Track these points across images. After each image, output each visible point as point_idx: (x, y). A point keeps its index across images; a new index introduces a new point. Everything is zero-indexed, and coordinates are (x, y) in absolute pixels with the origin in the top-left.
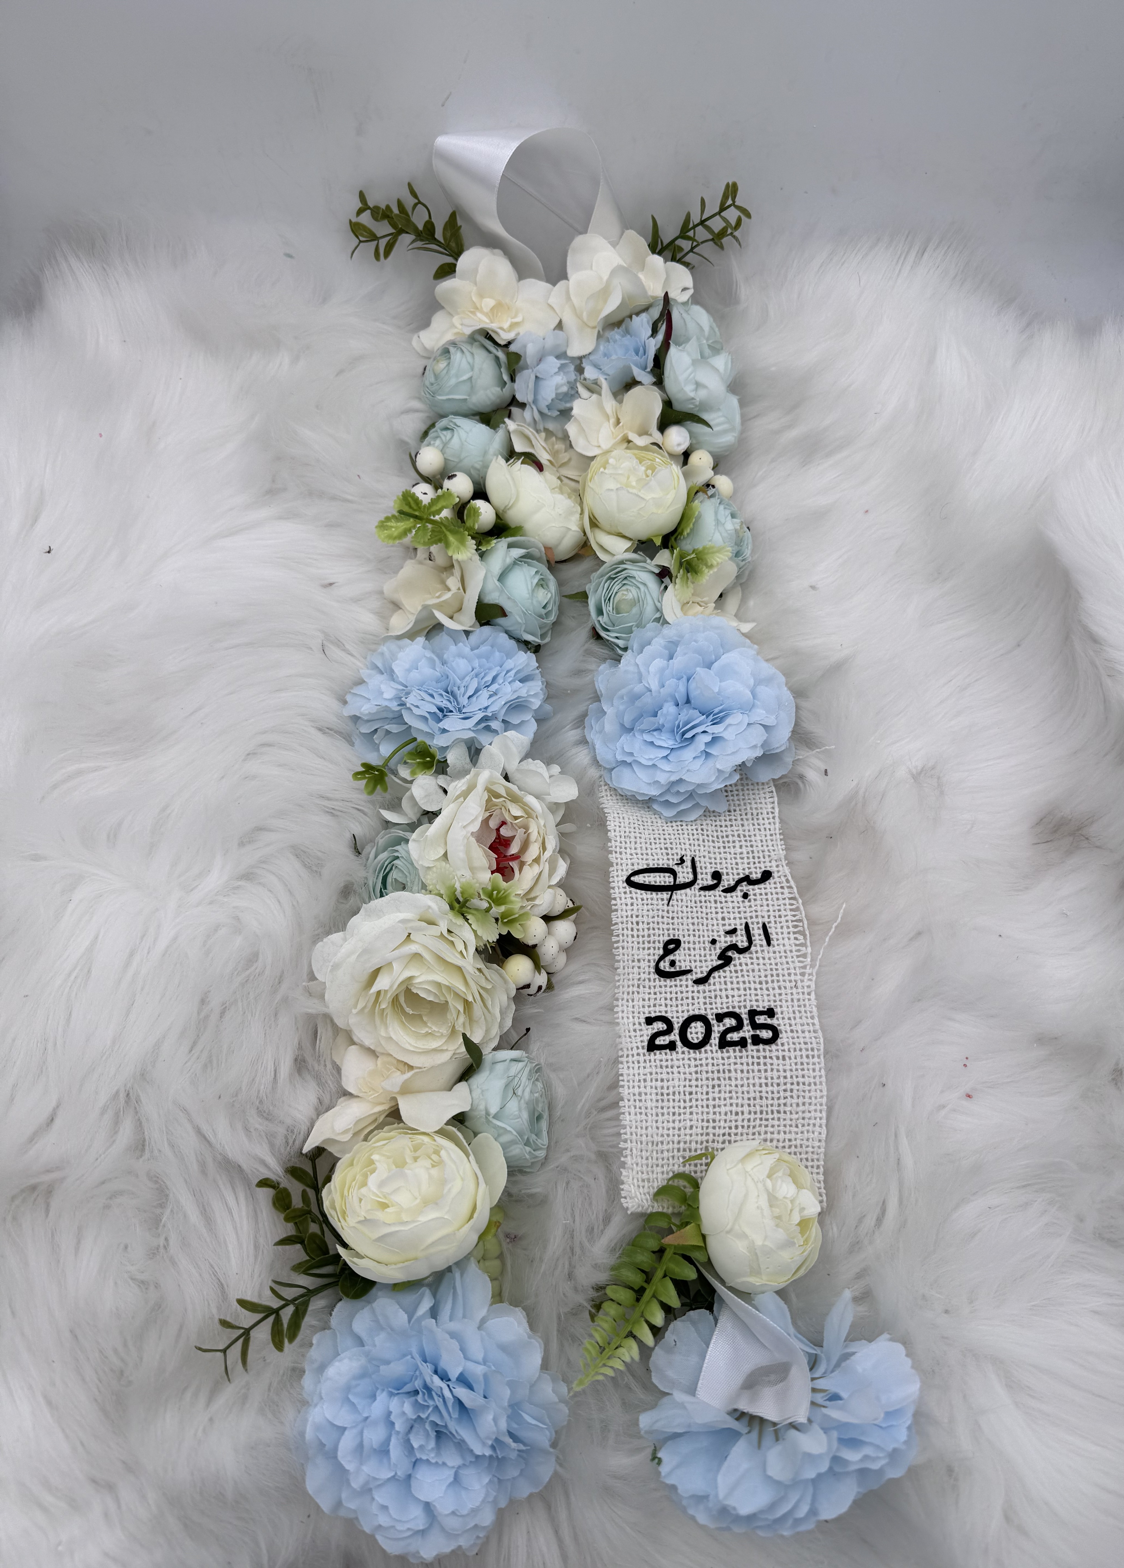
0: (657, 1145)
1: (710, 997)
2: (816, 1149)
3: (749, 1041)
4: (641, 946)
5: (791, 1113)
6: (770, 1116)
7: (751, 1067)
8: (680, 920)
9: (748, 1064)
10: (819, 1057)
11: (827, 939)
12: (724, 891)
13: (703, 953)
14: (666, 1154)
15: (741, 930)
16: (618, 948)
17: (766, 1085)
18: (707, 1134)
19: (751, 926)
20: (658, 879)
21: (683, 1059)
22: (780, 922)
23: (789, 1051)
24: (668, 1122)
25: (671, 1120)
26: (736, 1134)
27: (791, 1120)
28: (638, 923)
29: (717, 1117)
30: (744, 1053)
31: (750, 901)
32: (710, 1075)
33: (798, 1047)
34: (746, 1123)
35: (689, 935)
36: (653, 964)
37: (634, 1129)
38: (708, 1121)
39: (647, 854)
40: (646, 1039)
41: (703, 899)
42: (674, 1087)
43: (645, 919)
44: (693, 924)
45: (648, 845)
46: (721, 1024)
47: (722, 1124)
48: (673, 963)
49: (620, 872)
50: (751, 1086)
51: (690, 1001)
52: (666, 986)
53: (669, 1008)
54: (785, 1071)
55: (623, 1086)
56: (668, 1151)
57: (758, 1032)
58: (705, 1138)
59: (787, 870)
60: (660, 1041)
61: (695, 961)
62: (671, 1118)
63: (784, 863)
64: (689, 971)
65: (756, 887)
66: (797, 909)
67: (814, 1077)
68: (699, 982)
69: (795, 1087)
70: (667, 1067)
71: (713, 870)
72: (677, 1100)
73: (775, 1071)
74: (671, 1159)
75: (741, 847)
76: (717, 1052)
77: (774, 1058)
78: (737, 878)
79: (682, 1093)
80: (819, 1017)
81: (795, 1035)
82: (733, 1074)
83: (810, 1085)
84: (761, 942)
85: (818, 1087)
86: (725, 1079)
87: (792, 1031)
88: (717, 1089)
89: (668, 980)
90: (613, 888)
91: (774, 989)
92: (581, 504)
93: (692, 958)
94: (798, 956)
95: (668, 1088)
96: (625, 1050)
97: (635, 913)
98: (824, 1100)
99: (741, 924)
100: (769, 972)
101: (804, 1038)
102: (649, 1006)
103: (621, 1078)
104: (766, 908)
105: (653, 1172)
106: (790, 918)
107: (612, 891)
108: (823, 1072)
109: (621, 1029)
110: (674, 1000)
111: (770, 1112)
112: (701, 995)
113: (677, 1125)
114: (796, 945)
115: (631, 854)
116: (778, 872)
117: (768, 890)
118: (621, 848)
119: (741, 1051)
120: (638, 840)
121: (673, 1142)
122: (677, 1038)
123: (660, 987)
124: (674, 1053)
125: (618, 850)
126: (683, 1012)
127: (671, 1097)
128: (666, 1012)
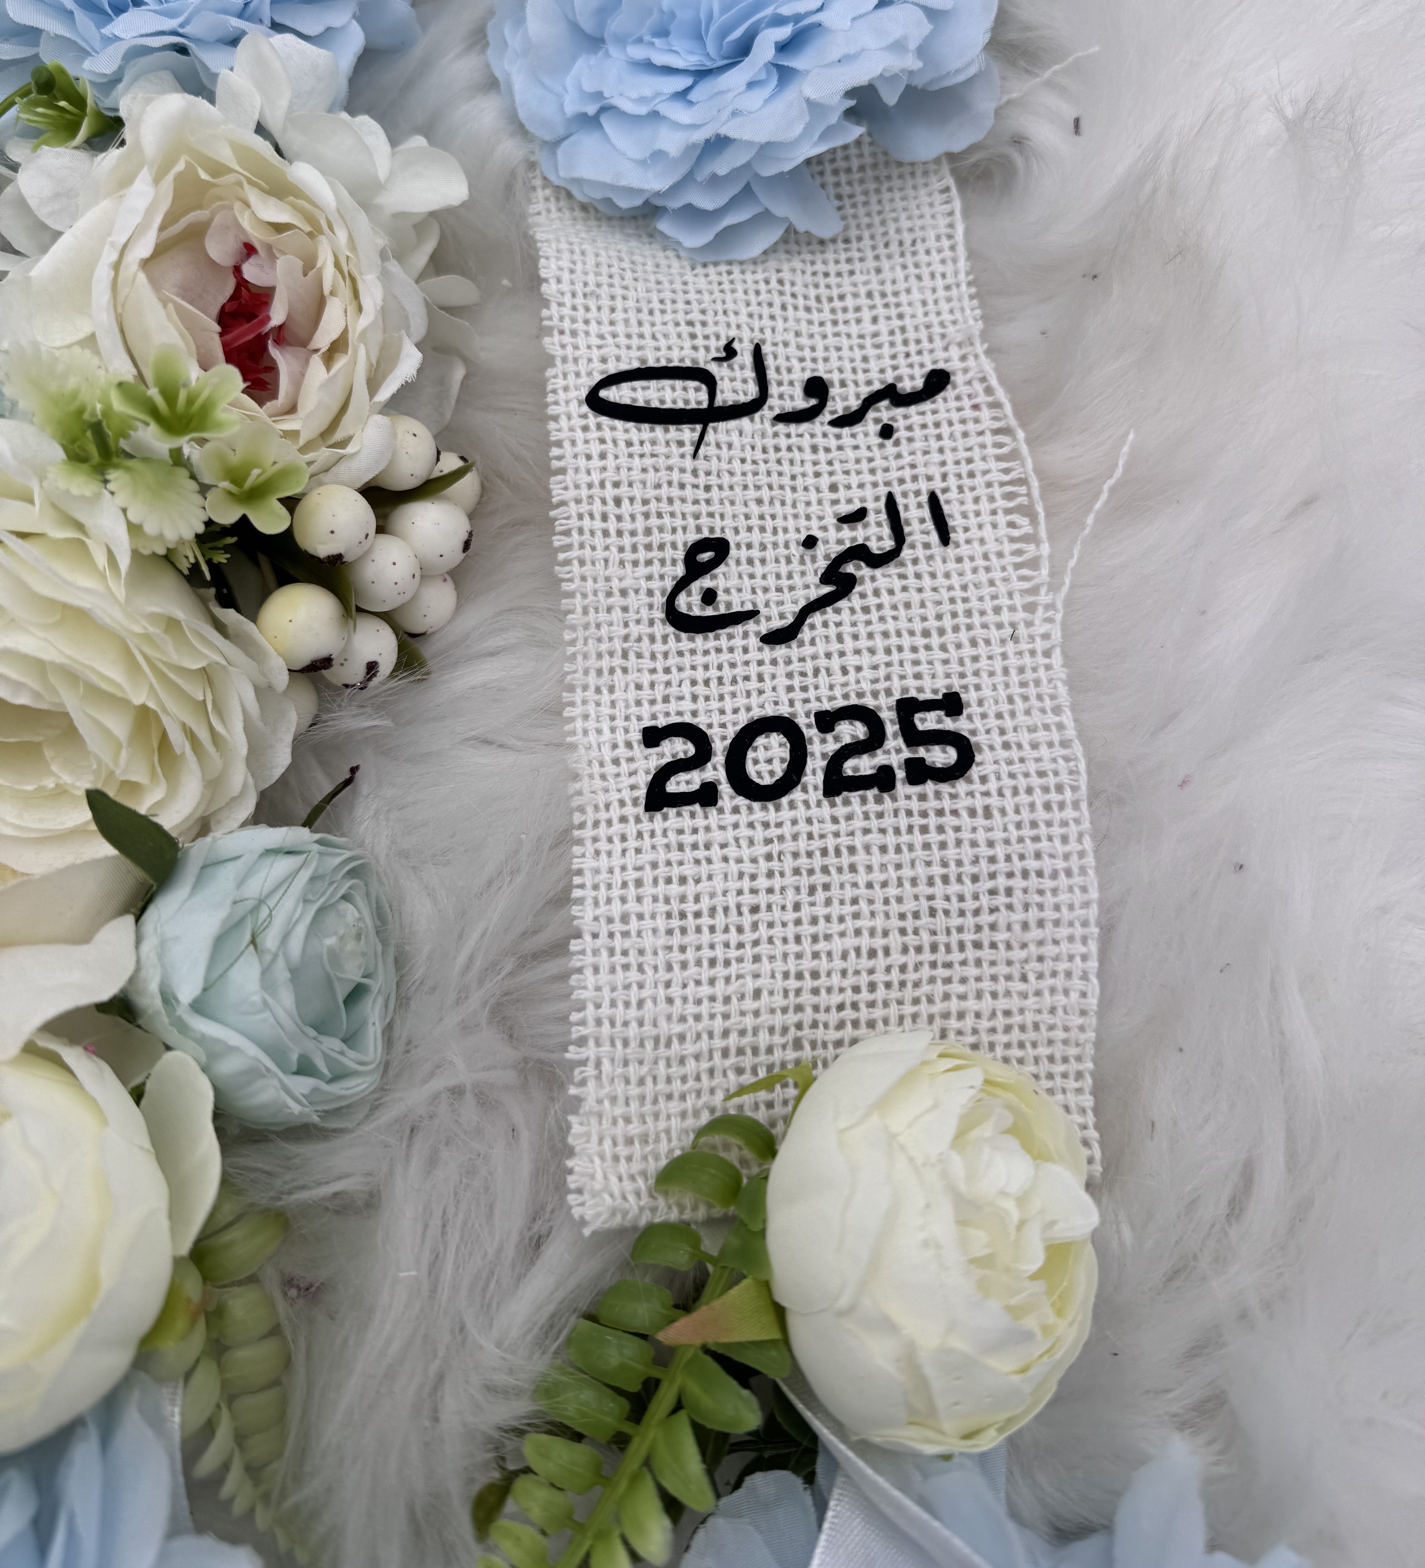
0: (668, 1044)
1: (803, 674)
2: (1074, 1034)
3: (900, 774)
4: (628, 556)
5: (1009, 947)
6: (956, 956)
7: (905, 838)
8: (726, 493)
9: (897, 831)
10: (1076, 805)
11: (1090, 520)
12: (834, 423)
13: (784, 569)
14: (691, 1066)
15: (878, 512)
16: (567, 562)
17: (945, 879)
18: (799, 1008)
19: (900, 501)
20: (668, 395)
21: (736, 826)
22: (973, 489)
23: (1001, 794)
24: (698, 983)
25: (704, 978)
26: (871, 1004)
27: (1009, 963)
28: (618, 502)
29: (823, 965)
30: (888, 803)
31: (897, 443)
32: (803, 861)
33: (1022, 783)
34: (895, 976)
35: (750, 529)
36: (660, 600)
37: (605, 1011)
38: (799, 976)
39: (641, 336)
40: (643, 780)
41: (783, 442)
42: (712, 895)
43: (637, 491)
44: (759, 502)
45: (645, 316)
46: (829, 737)
47: (836, 980)
48: (709, 597)
49: (572, 380)
50: (907, 885)
51: (754, 684)
52: (693, 652)
53: (701, 705)
54: (991, 844)
55: (580, 901)
56: (697, 1057)
57: (921, 752)
58: (792, 1018)
59: (988, 366)
60: (677, 784)
61: (766, 590)
62: (706, 973)
63: (980, 348)
64: (752, 614)
65: (913, 409)
66: (1014, 455)
67: (1066, 857)
68: (774, 638)
69: (1018, 883)
70: (695, 846)
71: (808, 375)
72: (720, 927)
73: (966, 843)
74: (705, 1077)
75: (875, 320)
76: (819, 804)
77: (964, 814)
78: (865, 391)
79: (733, 910)
80: (1073, 709)
81: (1014, 754)
82: (860, 858)
83: (1054, 875)
84: (925, 538)
85: (1077, 880)
86: (840, 870)
87: (1006, 746)
88: (820, 895)
89: (699, 638)
90: (555, 418)
91: (959, 646)
93: (759, 582)
94: (1017, 566)
95: (697, 899)
96: (590, 810)
97: (610, 476)
98: (1093, 912)
99: (877, 499)
100: (946, 607)
101: (1038, 760)
102: (653, 702)
103: (577, 880)
104: (936, 457)
105: (656, 1116)
106: (996, 476)
107: (552, 425)
108: (1088, 843)
109: (579, 761)
110: (714, 683)
111: (954, 946)
112: (781, 669)
113: (720, 989)
114: (1012, 540)
115: (601, 337)
116: (966, 371)
117: (942, 416)
118: (574, 320)
119: (878, 800)
120: (619, 304)
121: (711, 1035)
122: (721, 775)
123: (680, 654)
124: (713, 811)
125: (566, 325)
126: (736, 711)
127: (705, 921)
128: (694, 714)
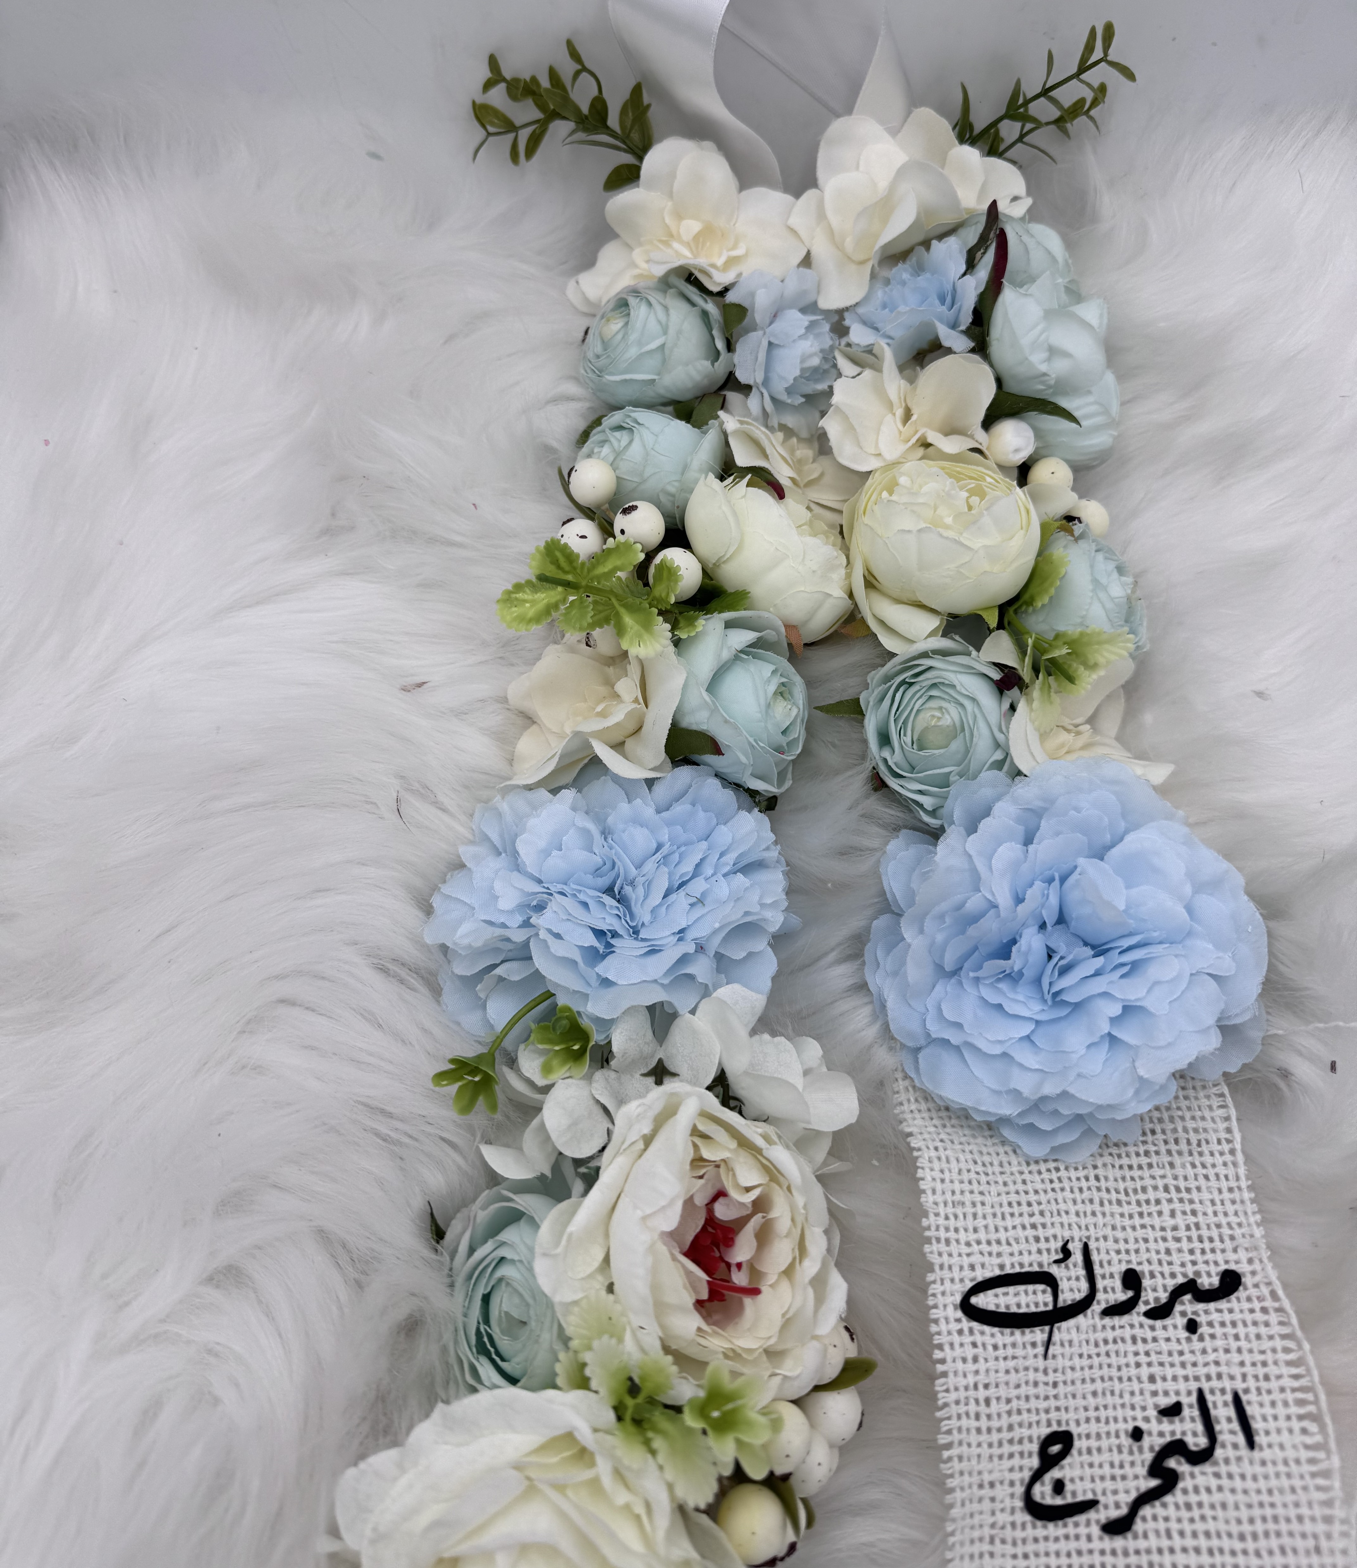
4: (996, 1451)
8: (1069, 1388)
12: (1147, 1315)
13: (1116, 1458)
15: (1191, 1406)
16: (950, 1459)
19: (1209, 1398)
20: (1023, 1299)
22: (1269, 1392)
28: (987, 1402)
31: (1201, 1339)
35: (1087, 1420)
36: (1020, 1490)
39: (998, 1242)
41: (1110, 1335)
43: (1002, 1392)
44: (1094, 1394)
45: (999, 1221)
48: (1059, 1487)
49: (948, 1284)
52: (1046, 1540)
59: (1271, 1271)
61: (1103, 1479)
63: (1265, 1254)
64: (1093, 1504)
65: (1212, 1306)
66: (1302, 1364)
68: (1112, 1528)
71: (1124, 1267)
75: (1173, 1214)
78: (1171, 1283)
84: (1233, 1439)
89: (1051, 1526)
90: (936, 1321)
92: (846, 549)
93: (1097, 1472)
94: (1314, 1475)
97: (982, 1378)
99: (1189, 1393)
100: (1257, 1511)
104: (1235, 1357)
106: (1287, 1382)
107: (934, 1329)
112: (1120, 1561)
114: (1307, 1447)
115: (968, 1244)
116: (1253, 1273)
117: (1237, 1316)
118: (947, 1229)
120: (979, 1210)
123: (1036, 1542)
125: (942, 1234)
